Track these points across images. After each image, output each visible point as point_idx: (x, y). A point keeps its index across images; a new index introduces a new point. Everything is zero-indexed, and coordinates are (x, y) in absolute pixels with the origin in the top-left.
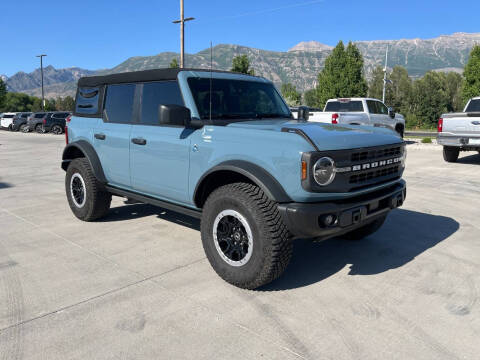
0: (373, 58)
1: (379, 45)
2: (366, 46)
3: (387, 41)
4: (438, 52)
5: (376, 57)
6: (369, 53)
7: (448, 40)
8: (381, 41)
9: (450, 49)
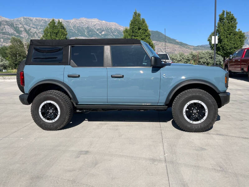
0: (37, 28)
1: (40, 21)
2: (32, 21)
3: (44, 19)
4: (73, 27)
5: (39, 28)
6: (34, 25)
7: (78, 22)
8: (41, 19)
9: (79, 26)
